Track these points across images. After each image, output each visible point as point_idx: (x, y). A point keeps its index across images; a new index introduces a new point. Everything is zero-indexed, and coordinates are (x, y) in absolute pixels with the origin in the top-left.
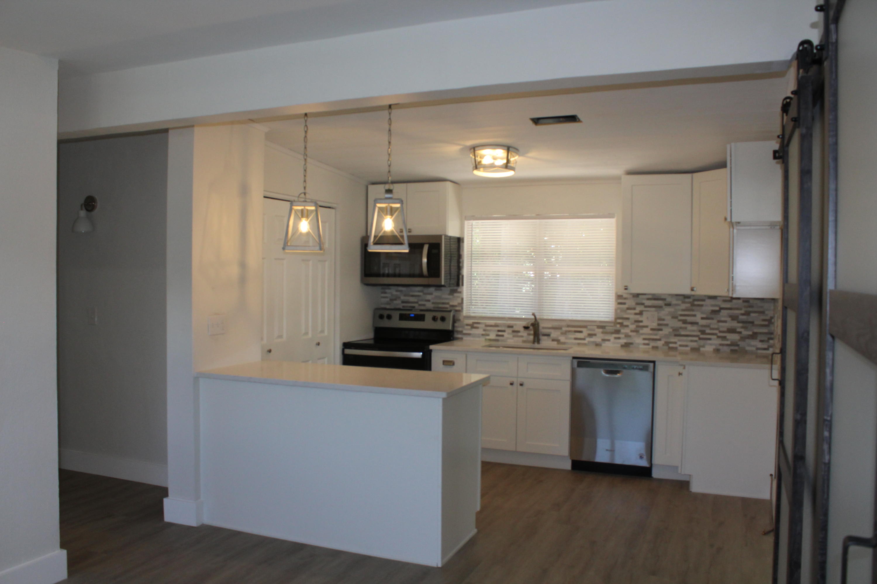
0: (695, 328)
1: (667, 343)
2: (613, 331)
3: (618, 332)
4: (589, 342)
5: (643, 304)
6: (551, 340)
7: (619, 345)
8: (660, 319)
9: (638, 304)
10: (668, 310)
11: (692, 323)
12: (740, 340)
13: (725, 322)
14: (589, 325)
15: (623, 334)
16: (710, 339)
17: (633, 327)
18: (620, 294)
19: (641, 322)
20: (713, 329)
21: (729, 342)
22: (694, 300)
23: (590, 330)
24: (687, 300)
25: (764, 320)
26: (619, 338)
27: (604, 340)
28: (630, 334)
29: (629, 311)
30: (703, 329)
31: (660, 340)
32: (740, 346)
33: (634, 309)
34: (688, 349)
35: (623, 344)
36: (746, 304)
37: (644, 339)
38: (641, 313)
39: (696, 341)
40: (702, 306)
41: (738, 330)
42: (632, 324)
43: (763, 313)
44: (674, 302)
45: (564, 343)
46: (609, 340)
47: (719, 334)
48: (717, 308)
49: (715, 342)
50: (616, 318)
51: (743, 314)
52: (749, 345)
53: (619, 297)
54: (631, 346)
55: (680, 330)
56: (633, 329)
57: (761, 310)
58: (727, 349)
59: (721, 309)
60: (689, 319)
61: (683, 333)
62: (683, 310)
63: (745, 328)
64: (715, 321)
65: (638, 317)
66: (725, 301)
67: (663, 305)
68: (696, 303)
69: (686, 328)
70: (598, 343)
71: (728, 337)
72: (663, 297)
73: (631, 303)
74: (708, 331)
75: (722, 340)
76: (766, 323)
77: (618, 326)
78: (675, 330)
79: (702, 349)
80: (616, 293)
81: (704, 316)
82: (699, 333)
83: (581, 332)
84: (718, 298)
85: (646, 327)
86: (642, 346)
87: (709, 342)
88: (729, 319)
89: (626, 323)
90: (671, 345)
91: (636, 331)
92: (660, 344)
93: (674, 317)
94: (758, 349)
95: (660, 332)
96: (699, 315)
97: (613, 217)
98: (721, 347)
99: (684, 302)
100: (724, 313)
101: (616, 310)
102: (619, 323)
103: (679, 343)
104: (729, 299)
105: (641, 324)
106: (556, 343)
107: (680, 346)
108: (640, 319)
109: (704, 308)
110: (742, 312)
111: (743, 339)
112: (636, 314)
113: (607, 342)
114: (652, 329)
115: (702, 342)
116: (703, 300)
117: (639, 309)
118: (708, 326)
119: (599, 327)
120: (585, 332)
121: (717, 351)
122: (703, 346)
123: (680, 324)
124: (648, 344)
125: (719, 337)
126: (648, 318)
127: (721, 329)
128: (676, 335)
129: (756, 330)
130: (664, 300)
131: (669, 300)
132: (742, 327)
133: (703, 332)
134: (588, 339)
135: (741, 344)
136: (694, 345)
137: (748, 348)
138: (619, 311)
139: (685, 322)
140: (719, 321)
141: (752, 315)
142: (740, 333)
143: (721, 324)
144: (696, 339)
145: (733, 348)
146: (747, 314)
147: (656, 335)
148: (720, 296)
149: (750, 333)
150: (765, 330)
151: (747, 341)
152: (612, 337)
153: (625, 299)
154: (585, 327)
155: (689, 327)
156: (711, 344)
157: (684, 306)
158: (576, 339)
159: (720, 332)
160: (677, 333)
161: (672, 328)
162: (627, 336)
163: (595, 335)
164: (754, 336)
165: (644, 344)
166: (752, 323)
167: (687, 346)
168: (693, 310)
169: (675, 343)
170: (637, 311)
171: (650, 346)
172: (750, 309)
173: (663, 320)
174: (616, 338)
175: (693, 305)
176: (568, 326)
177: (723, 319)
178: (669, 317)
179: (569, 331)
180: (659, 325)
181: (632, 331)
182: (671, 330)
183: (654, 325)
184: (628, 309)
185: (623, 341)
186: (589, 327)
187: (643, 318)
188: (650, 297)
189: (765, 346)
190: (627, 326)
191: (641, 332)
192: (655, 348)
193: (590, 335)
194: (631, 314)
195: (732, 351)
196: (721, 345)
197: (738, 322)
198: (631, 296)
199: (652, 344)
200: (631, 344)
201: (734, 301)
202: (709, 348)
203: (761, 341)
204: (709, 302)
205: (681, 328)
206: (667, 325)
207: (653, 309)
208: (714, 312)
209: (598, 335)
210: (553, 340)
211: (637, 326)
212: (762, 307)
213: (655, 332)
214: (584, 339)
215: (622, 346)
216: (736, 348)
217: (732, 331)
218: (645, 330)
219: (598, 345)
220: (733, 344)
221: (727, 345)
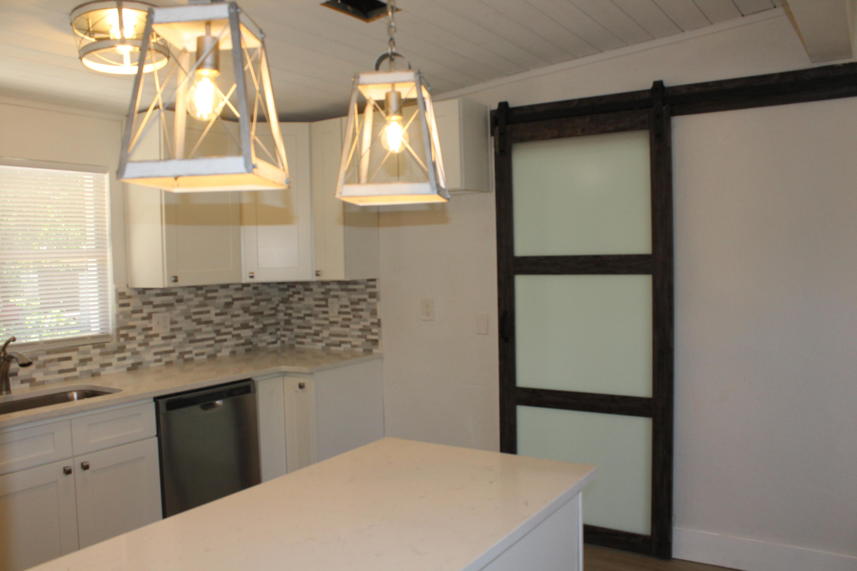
0: (210, 328)
1: (182, 354)
2: (116, 349)
3: (122, 349)
4: (81, 372)
5: (151, 303)
6: (19, 382)
7: (125, 369)
8: (173, 322)
9: (145, 303)
10: (180, 308)
11: (208, 322)
12: (253, 337)
13: (238, 316)
14: (80, 346)
15: (129, 350)
16: (225, 340)
17: (140, 338)
18: (121, 290)
19: (151, 329)
20: (227, 327)
21: (242, 341)
22: (208, 291)
23: (84, 353)
24: (200, 292)
25: (272, 309)
26: (124, 358)
27: (103, 366)
28: (139, 349)
29: (135, 316)
30: (218, 328)
31: (173, 351)
32: (254, 343)
33: (141, 311)
34: (205, 357)
35: (130, 366)
36: (256, 291)
37: (156, 354)
38: (149, 317)
39: (211, 346)
40: (214, 298)
41: (251, 324)
42: (139, 334)
43: (269, 300)
44: (186, 296)
45: (43, 383)
46: (110, 364)
47: (235, 332)
48: (230, 300)
49: (232, 342)
50: (118, 330)
51: (254, 304)
52: (262, 341)
53: (120, 295)
54: (140, 367)
55: (195, 334)
56: (141, 342)
57: (268, 297)
58: (242, 349)
59: (235, 300)
60: (204, 317)
61: (198, 337)
62: (197, 306)
63: (256, 320)
64: (228, 317)
65: (146, 323)
66: (237, 290)
67: (174, 302)
68: (210, 295)
69: (200, 330)
70: (94, 371)
71: (242, 335)
72: (173, 291)
73: (135, 303)
74: (223, 330)
75: (237, 339)
76: (273, 312)
77: (122, 340)
78: (190, 334)
79: (219, 355)
80: (116, 290)
81: (218, 311)
82: (214, 335)
83: (69, 358)
84: (231, 287)
85: (157, 335)
86: (153, 365)
87: (225, 344)
88: (241, 312)
89: (132, 334)
90: (187, 356)
91: (145, 344)
92: (173, 356)
93: (188, 317)
94: (269, 343)
95: (174, 340)
96: (214, 311)
97: (105, 172)
98: (236, 349)
99: (197, 296)
100: (237, 304)
101: (117, 316)
102: (123, 336)
103: (195, 351)
104: (240, 286)
105: (150, 333)
106: (27, 385)
107: (197, 355)
108: (149, 326)
109: (217, 301)
110: (253, 301)
111: (255, 334)
112: (144, 319)
113: (108, 368)
114: (164, 338)
115: (218, 346)
116: (216, 291)
117: (147, 310)
118: (222, 324)
119: (95, 346)
120: (76, 356)
121: (233, 353)
122: (220, 351)
123: (194, 326)
124: (160, 360)
125: (234, 336)
126: (158, 323)
127: (236, 326)
128: (191, 342)
129: (267, 322)
130: (175, 294)
131: (181, 294)
132: (254, 320)
133: (218, 333)
134: (79, 369)
135: (255, 340)
136: (210, 350)
137: (260, 345)
138: (121, 317)
139: (199, 322)
140: (234, 316)
141: (262, 304)
142: (252, 327)
143: (235, 319)
144: (212, 342)
145: (247, 347)
146: (257, 303)
147: (169, 345)
148: (232, 284)
149: (261, 326)
150: (272, 321)
151: (260, 335)
152: (113, 359)
153: (129, 297)
154: (75, 349)
155: (204, 327)
156: (227, 347)
157: (197, 301)
158: (61, 372)
159: (235, 329)
160: (192, 338)
161: (186, 332)
162: (135, 353)
163: (90, 359)
164: (263, 330)
165: (156, 361)
166: (261, 313)
167: (203, 354)
168: (206, 305)
169: (191, 352)
170: (144, 314)
171: (163, 363)
172: (260, 297)
173: (176, 322)
174: (120, 359)
175: (207, 298)
176: (48, 353)
177: (236, 312)
178: (181, 319)
179: (51, 361)
180: (172, 330)
181: (140, 345)
182: (185, 335)
183: (166, 332)
184: (133, 312)
185: (129, 362)
186: (81, 348)
187: (152, 324)
188: (159, 292)
189: (274, 340)
190: (134, 338)
191: (151, 343)
192: (169, 363)
193: (83, 362)
194: (137, 319)
195: (248, 351)
196: (237, 345)
197: (251, 314)
198: (136, 293)
199: (166, 359)
200: (140, 363)
201: (245, 289)
202: (225, 352)
203: (271, 334)
204: (222, 292)
205: (196, 331)
206: (180, 329)
207: (164, 309)
208: (228, 305)
209: (94, 359)
210: (22, 382)
211: (147, 337)
212: (269, 293)
213: (168, 341)
214: (74, 370)
215: (129, 369)
216: (250, 346)
217: (245, 326)
218: (157, 341)
219: (94, 375)
220: (248, 342)
221: (243, 344)
